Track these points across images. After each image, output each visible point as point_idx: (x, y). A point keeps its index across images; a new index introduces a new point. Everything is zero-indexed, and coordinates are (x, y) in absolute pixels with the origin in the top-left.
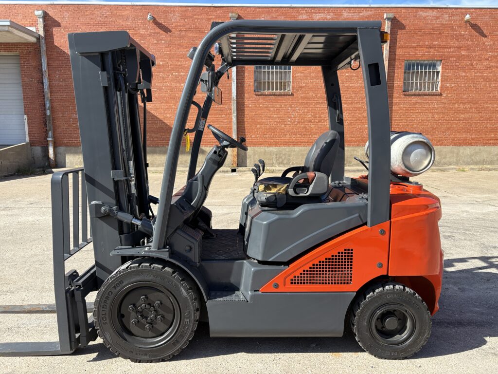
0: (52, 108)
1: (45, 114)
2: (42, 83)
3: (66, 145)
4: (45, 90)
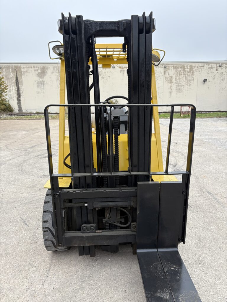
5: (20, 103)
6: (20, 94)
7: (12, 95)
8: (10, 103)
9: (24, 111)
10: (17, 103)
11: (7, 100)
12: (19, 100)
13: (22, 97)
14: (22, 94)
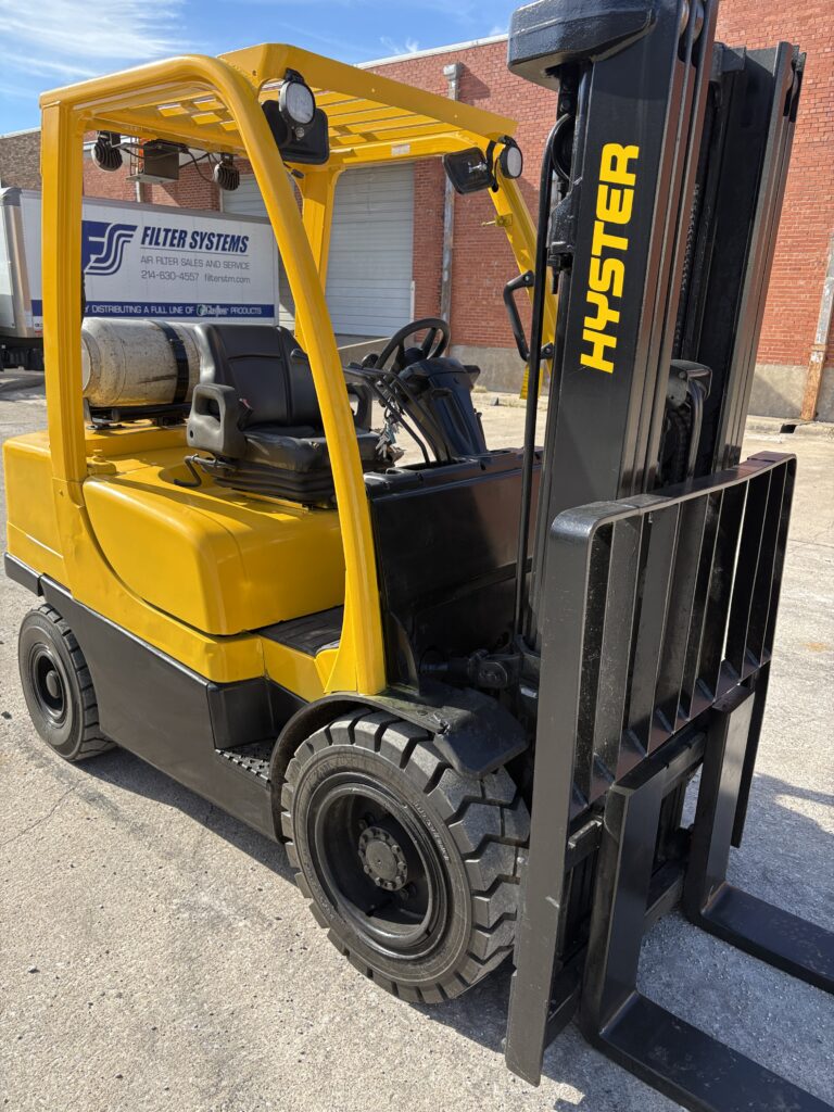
0: (453, 267)
1: (441, 279)
2: (443, 217)
3: (468, 343)
4: (446, 231)
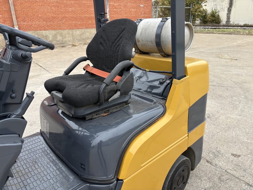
5: (230, 13)
6: (233, 3)
7: (224, 5)
8: (219, 14)
9: (231, 23)
10: (227, 13)
11: (218, 11)
12: (229, 10)
13: (233, 7)
14: (234, 4)
